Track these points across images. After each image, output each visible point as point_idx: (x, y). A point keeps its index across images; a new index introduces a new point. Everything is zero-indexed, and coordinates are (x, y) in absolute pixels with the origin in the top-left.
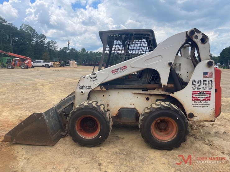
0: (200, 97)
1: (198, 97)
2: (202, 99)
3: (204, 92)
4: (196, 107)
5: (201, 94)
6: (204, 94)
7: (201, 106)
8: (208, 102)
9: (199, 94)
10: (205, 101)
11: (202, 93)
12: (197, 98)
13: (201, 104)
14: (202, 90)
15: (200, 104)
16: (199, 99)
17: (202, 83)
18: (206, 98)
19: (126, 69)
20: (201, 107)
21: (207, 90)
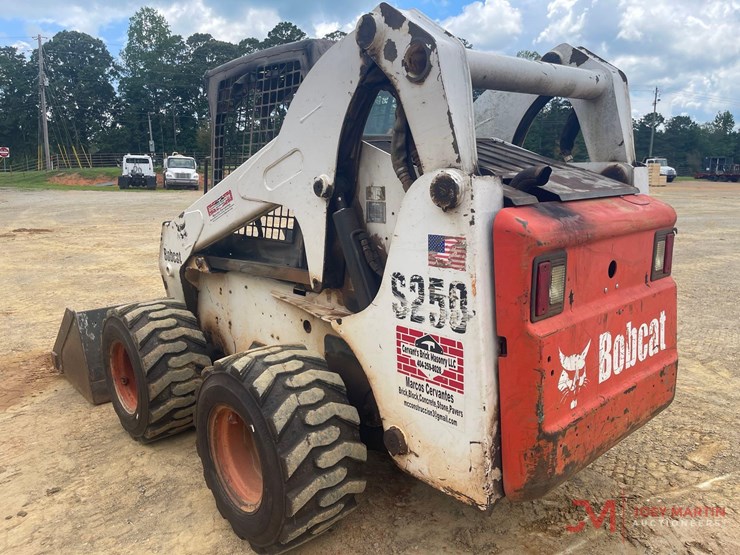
0: (423, 360)
1: (415, 358)
2: (431, 375)
3: (437, 338)
4: (413, 406)
5: (426, 347)
6: (437, 349)
7: (431, 408)
8: (456, 395)
9: (419, 344)
10: (443, 390)
11: (430, 344)
12: (413, 362)
13: (429, 397)
14: (426, 328)
15: (425, 395)
16: (420, 373)
17: (427, 291)
18: (446, 373)
19: (231, 203)
20: (430, 413)
21: (446, 332)
